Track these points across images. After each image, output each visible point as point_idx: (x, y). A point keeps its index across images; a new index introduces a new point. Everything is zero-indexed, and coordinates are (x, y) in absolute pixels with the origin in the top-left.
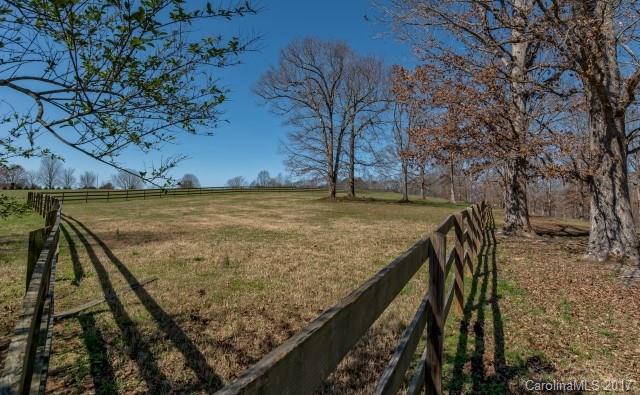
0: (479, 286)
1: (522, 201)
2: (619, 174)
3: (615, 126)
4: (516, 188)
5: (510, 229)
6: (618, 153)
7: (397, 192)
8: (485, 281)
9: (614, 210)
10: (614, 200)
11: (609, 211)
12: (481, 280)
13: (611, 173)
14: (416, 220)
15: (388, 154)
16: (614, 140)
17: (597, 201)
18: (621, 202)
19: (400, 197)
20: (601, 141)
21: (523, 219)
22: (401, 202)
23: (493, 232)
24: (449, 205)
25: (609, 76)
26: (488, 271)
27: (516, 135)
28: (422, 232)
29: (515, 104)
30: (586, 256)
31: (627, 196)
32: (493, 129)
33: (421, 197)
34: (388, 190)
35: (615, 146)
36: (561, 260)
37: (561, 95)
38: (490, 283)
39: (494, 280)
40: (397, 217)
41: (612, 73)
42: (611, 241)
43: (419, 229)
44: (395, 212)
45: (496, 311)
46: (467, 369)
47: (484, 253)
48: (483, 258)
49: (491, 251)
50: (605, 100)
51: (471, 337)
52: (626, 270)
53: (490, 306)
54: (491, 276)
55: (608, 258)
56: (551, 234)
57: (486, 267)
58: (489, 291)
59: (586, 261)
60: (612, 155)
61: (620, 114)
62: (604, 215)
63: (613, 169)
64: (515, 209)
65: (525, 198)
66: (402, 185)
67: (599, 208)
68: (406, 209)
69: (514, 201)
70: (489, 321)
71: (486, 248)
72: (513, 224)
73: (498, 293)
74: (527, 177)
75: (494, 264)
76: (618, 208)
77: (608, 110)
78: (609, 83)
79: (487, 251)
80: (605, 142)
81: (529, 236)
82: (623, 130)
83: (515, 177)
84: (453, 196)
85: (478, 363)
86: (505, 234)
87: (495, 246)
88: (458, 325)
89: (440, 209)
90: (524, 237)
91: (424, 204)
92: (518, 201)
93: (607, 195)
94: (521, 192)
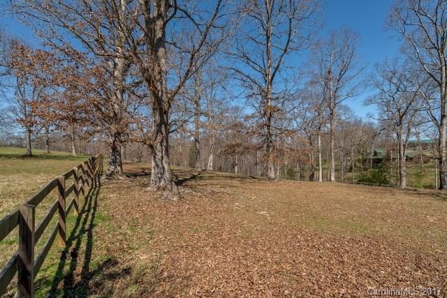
0: (82, 220)
1: (118, 157)
2: (165, 144)
3: (163, 118)
4: (114, 149)
5: (111, 176)
6: (164, 133)
7: (22, 147)
8: (87, 216)
9: (162, 162)
10: (162, 157)
11: (159, 163)
12: (84, 216)
13: (161, 143)
14: (38, 173)
15: (11, 114)
16: (163, 126)
17: (155, 158)
18: (165, 158)
19: (24, 151)
20: (158, 126)
21: (119, 168)
22: (24, 157)
23: (99, 178)
24: (70, 158)
25: (162, 91)
26: (90, 207)
27: (116, 115)
28: (41, 183)
29: (115, 94)
30: (149, 189)
31: (167, 154)
32: (100, 110)
33: (46, 151)
34: (11, 145)
35: (163, 129)
36: (136, 193)
37: (139, 97)
38: (90, 217)
39: (93, 214)
40: (18, 171)
41: (164, 89)
42: (160, 179)
43: (39, 181)
44: (17, 167)
45: (90, 236)
46: (61, 285)
47: (91, 194)
48: (89, 198)
49: (95, 192)
50: (160, 104)
51: (68, 261)
52: (165, 193)
53: (87, 233)
54: (92, 211)
55: (159, 188)
56: (136, 175)
57: (90, 205)
58: (88, 223)
59: (149, 191)
60: (162, 134)
61: (166, 113)
62: (157, 165)
63: (162, 141)
64: (114, 162)
65: (120, 155)
66: (26, 142)
67: (155, 162)
68: (29, 163)
69: (113, 157)
70: (83, 246)
71: (93, 190)
72: (112, 172)
73: (94, 223)
74: (121, 142)
75: (96, 202)
76: (164, 161)
77: (161, 109)
78: (162, 95)
79: (93, 193)
80: (159, 126)
81: (122, 178)
82: (167, 120)
83: (114, 142)
84: (74, 151)
85: (69, 278)
86: (107, 179)
87: (99, 187)
88: (60, 255)
89: (62, 161)
90: (118, 179)
91: (48, 157)
92: (116, 157)
93: (159, 155)
94: (118, 151)
